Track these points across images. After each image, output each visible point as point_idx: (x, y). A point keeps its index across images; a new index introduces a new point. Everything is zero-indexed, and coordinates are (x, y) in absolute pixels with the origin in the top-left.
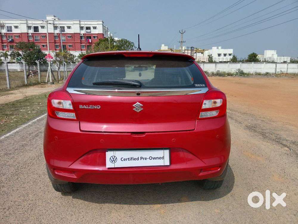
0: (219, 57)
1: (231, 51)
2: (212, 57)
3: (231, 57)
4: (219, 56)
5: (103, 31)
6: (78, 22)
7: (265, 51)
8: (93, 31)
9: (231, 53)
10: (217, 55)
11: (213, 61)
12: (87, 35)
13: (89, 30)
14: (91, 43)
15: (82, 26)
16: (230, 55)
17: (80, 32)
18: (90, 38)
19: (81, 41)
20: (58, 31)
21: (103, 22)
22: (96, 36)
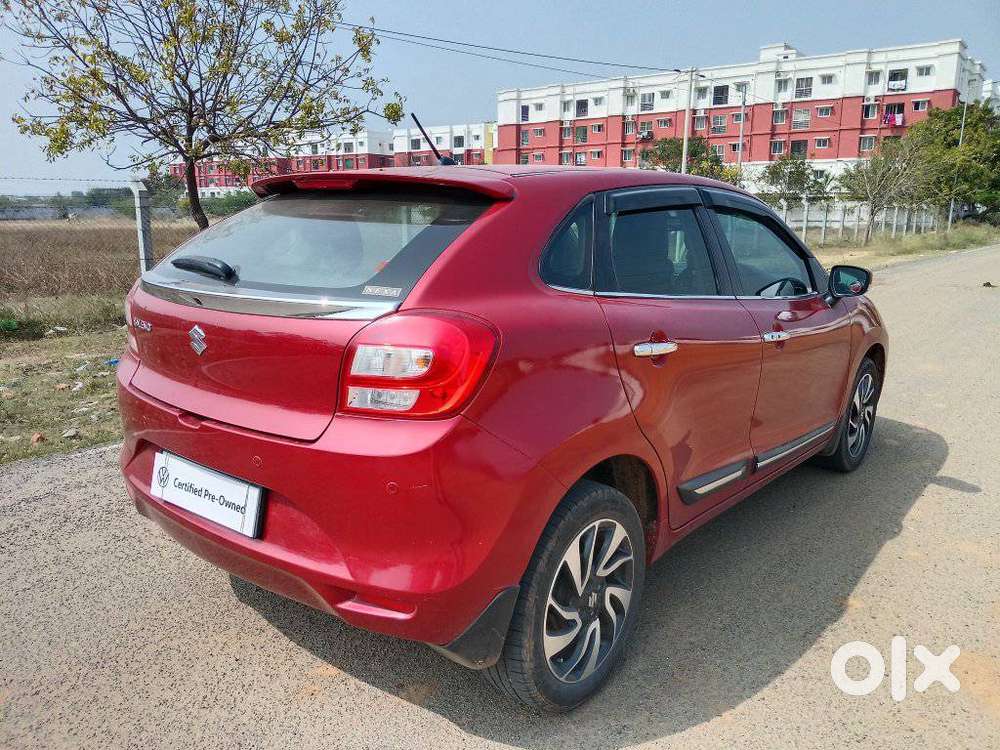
5: (959, 79)
6: (864, 57)
8: (916, 85)
12: (887, 101)
13: (898, 82)
14: (902, 127)
15: (875, 68)
17: (866, 91)
18: (901, 108)
19: (863, 123)
20: (788, 95)
21: (963, 45)
22: (924, 103)
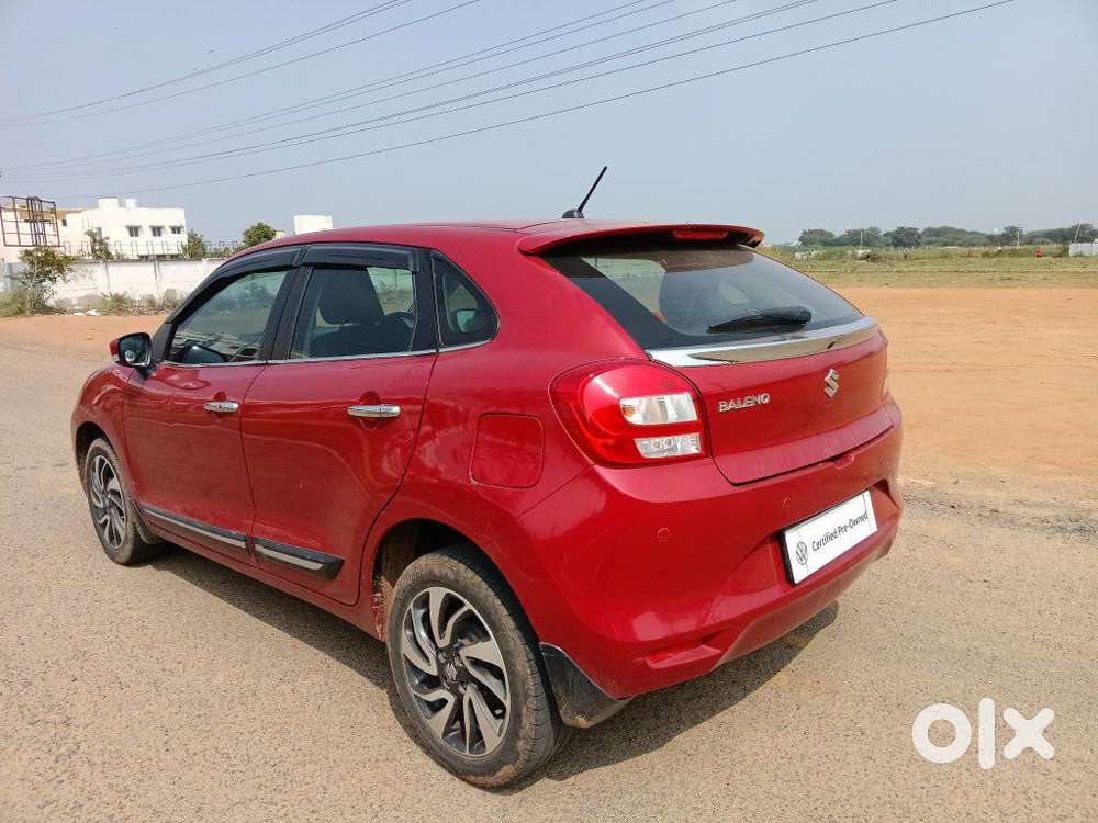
0: (135, 238)
1: (176, 216)
2: (108, 238)
3: (183, 238)
4: (131, 235)
7: (296, 218)
9: (178, 225)
10: (127, 233)
11: (114, 253)
16: (176, 230)
